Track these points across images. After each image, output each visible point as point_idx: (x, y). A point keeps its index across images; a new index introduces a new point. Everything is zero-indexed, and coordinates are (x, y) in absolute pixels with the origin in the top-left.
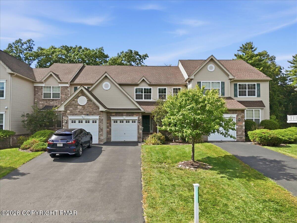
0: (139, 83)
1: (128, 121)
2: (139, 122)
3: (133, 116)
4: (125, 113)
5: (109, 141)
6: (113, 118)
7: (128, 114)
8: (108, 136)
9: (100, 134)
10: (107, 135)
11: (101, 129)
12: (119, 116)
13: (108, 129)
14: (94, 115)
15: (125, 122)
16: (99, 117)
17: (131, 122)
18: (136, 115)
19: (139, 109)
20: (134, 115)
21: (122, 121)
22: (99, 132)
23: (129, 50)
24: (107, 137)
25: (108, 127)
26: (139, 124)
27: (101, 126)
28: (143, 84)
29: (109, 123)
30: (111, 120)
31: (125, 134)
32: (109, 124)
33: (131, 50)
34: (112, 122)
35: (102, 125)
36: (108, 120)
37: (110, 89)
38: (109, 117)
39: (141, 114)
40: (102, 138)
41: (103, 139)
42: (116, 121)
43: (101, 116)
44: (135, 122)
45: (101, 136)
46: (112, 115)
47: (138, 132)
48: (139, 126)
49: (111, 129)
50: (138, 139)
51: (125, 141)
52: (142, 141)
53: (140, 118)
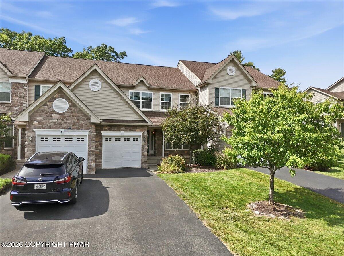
0: (135, 85)
1: (127, 139)
2: (144, 139)
3: (135, 131)
4: (123, 127)
6: (104, 134)
7: (128, 128)
8: (98, 161)
9: (90, 159)
12: (114, 131)
13: (98, 151)
14: (81, 129)
15: (122, 139)
16: (90, 131)
17: (131, 139)
18: (139, 130)
19: (145, 121)
20: (137, 130)
21: (118, 139)
22: (89, 156)
23: (102, 44)
24: (96, 162)
25: (97, 148)
26: (144, 142)
27: (93, 146)
28: (142, 87)
30: (102, 137)
31: (122, 157)
32: (98, 143)
33: (105, 45)
34: (104, 139)
36: (97, 137)
37: (101, 90)
38: (98, 133)
39: (146, 127)
42: (109, 139)
43: (92, 130)
44: (138, 140)
45: (92, 162)
46: (104, 128)
47: (142, 154)
48: (145, 145)
49: (102, 151)
50: (142, 164)
51: (122, 167)
52: (147, 167)
53: (145, 134)
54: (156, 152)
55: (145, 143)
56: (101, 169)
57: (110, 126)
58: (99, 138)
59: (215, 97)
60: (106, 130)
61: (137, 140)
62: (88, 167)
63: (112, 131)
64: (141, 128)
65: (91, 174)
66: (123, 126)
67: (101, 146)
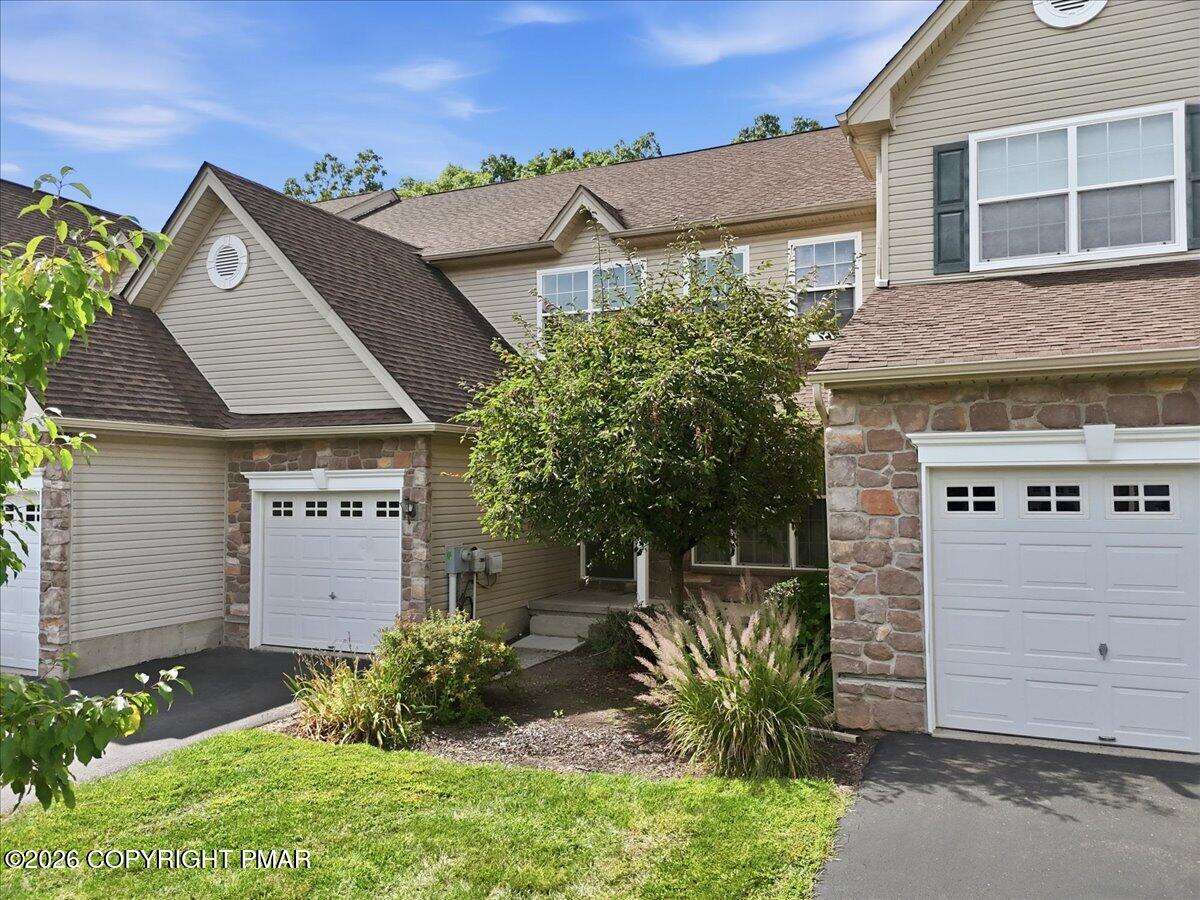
0: (557, 237)
1: (351, 506)
3: (375, 466)
4: (323, 448)
5: (235, 641)
6: (258, 482)
7: (345, 454)
8: (234, 608)
9: (46, 603)
10: (229, 602)
11: (49, 567)
12: (292, 468)
13: (235, 561)
15: (334, 507)
17: (369, 509)
18: (389, 461)
19: (399, 414)
20: (381, 462)
21: (317, 507)
22: (44, 587)
24: (228, 612)
25: (232, 549)
26: (407, 528)
29: (237, 515)
30: (248, 498)
31: (332, 597)
32: (238, 525)
34: (260, 508)
36: (233, 497)
37: (248, 279)
38: (237, 479)
40: (54, 635)
41: (58, 641)
42: (283, 507)
44: (394, 514)
45: (51, 620)
46: (254, 458)
47: (404, 586)
48: (414, 540)
49: (248, 563)
51: (331, 649)
53: (417, 482)
55: (414, 530)
56: (246, 647)
57: (279, 444)
58: (239, 504)
59: (938, 216)
60: (263, 467)
61: (391, 514)
62: (40, 643)
63: (284, 469)
64: (399, 452)
66: (324, 441)
67: (247, 541)
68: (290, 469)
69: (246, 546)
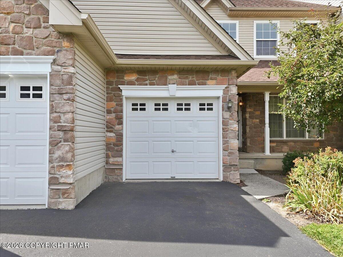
1: (184, 105)
2: (230, 105)
3: (205, 84)
4: (173, 74)
5: (112, 178)
6: (128, 91)
7: (187, 78)
8: (111, 160)
9: (56, 156)
10: (107, 156)
11: (61, 129)
12: (151, 84)
13: (112, 135)
14: (28, 54)
15: (172, 107)
16: (54, 62)
17: (195, 107)
18: (214, 81)
19: (231, 57)
20: (208, 82)
21: (161, 106)
22: (54, 144)
24: (107, 163)
25: (109, 128)
26: (227, 115)
27: (64, 113)
30: (121, 100)
31: (173, 152)
32: (113, 115)
34: (127, 107)
35: (67, 108)
36: (110, 100)
38: (113, 89)
39: (234, 74)
40: (68, 177)
41: (71, 181)
42: (139, 105)
43: (62, 57)
44: (211, 109)
45: (62, 166)
46: (125, 78)
47: (224, 144)
48: (230, 121)
49: (121, 135)
50: (223, 171)
51: (173, 178)
52: (239, 181)
53: (232, 92)
54: (248, 144)
55: (230, 116)
56: (121, 181)
57: (142, 72)
58: (114, 104)
60: (131, 83)
61: (208, 109)
62: (50, 184)
63: (146, 85)
64: (220, 77)
65: (60, 207)
67: (121, 123)
68: (150, 85)
69: (120, 126)
